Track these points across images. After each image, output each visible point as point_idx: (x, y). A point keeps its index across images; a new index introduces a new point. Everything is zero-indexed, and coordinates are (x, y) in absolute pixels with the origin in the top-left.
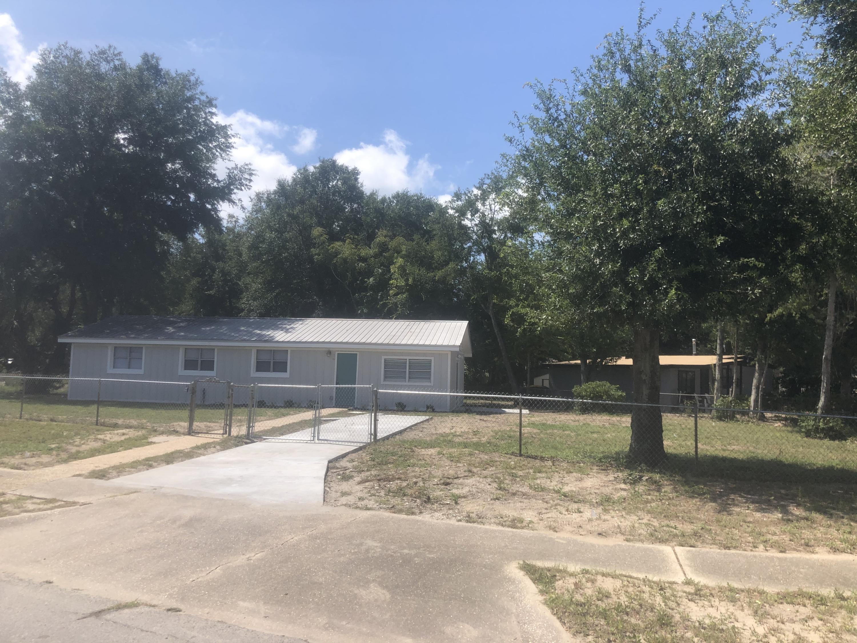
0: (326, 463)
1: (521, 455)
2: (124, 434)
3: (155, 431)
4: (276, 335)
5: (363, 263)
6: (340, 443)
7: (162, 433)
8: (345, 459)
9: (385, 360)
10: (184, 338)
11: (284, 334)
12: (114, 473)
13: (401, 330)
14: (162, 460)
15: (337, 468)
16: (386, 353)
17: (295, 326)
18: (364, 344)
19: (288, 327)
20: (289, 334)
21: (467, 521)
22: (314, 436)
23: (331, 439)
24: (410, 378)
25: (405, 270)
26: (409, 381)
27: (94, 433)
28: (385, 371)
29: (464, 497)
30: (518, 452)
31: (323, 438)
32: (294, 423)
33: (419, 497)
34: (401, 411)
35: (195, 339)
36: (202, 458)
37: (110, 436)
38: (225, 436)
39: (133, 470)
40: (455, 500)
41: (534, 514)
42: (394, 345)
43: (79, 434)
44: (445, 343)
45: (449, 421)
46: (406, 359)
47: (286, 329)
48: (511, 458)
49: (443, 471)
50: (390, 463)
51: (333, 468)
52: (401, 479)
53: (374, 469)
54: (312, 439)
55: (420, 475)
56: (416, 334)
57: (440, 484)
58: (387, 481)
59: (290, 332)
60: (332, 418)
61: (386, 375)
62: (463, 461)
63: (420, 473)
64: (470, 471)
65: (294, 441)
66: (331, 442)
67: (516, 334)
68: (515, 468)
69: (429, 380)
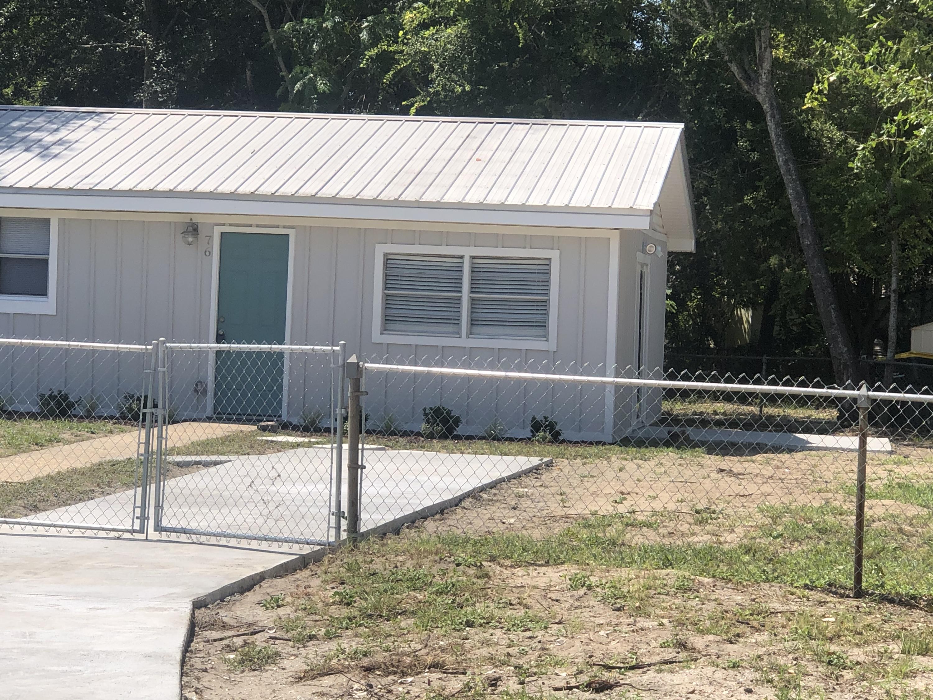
0: (185, 608)
1: (859, 594)
4: (9, 167)
6: (233, 542)
8: (252, 597)
9: (387, 259)
11: (37, 162)
13: (445, 154)
15: (225, 627)
16: (390, 235)
17: (72, 137)
18: (313, 200)
19: (50, 138)
20: (53, 164)
22: (143, 518)
23: (203, 526)
24: (473, 322)
26: (470, 333)
28: (387, 298)
30: (850, 583)
31: (174, 524)
32: (75, 471)
34: (444, 437)
42: (418, 205)
44: (600, 202)
45: (610, 474)
46: (462, 257)
47: (41, 146)
48: (826, 603)
49: (588, 644)
50: (403, 613)
51: (212, 626)
52: (442, 667)
53: (349, 632)
54: (137, 527)
55: (509, 655)
56: (496, 167)
57: (577, 687)
58: (395, 673)
59: (55, 156)
60: (204, 458)
61: (390, 311)
62: (659, 612)
63: (510, 650)
64: (682, 645)
65: (77, 533)
66: (203, 539)
67: (850, 165)
68: (839, 637)
69: (540, 331)
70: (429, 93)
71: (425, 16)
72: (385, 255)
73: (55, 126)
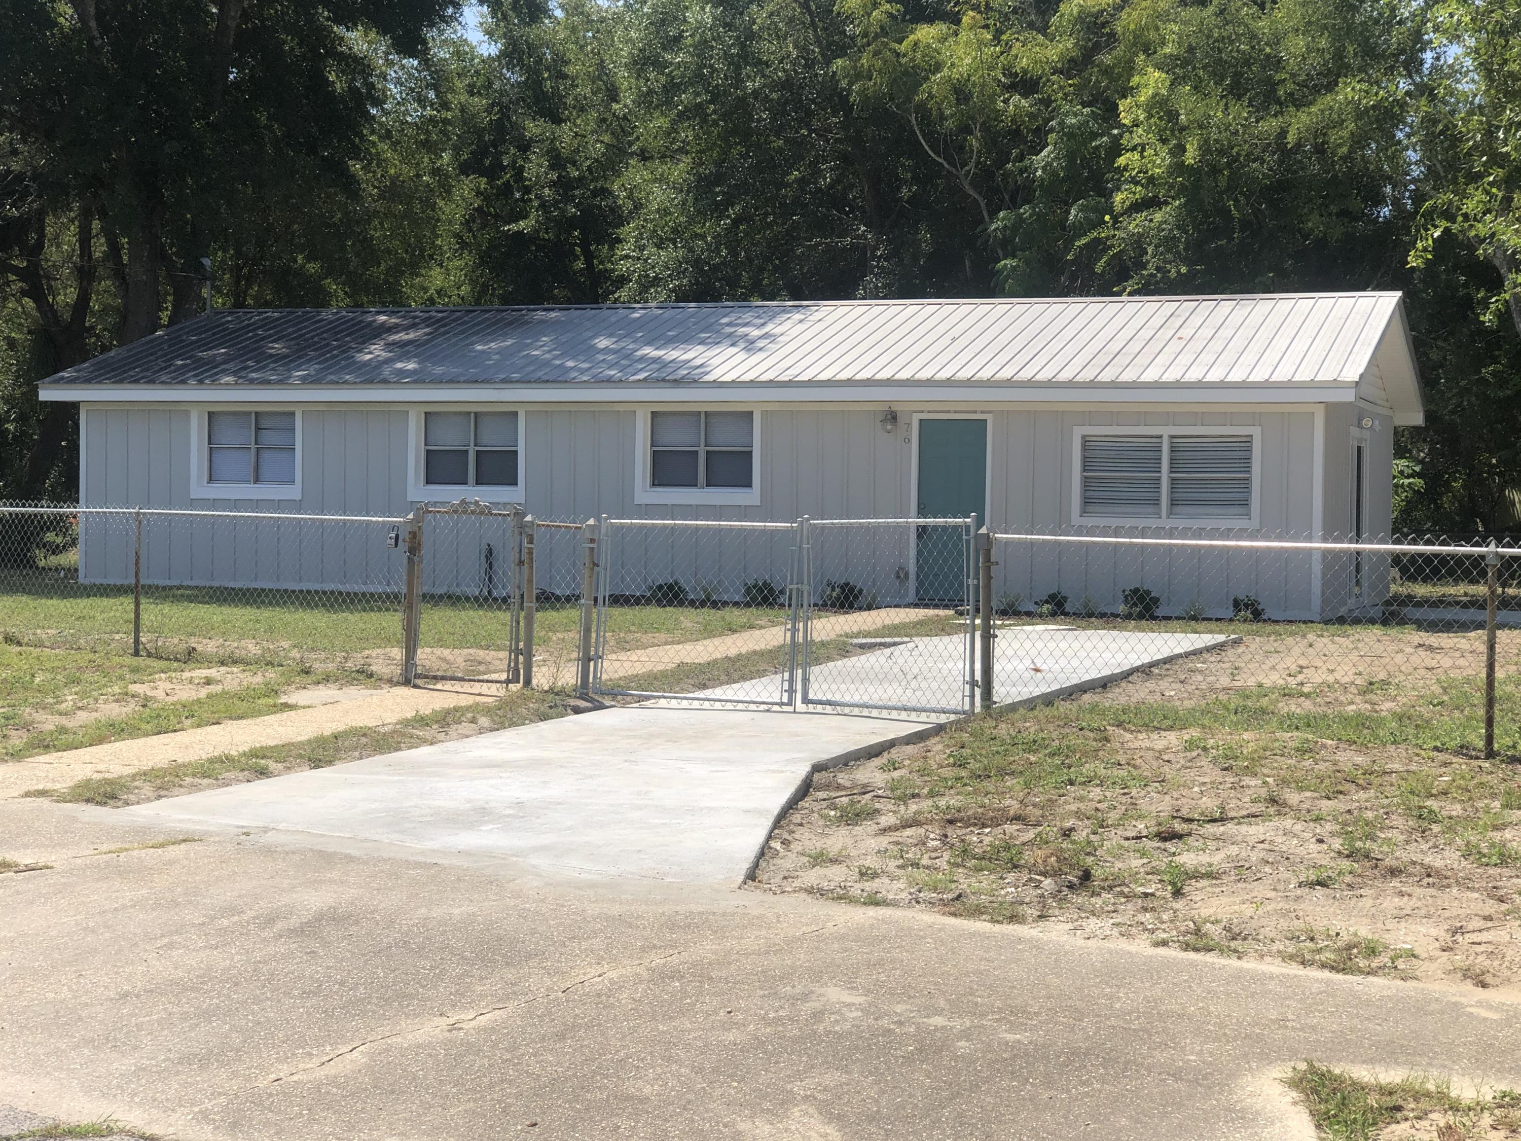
0: (803, 770)
1: (1490, 754)
2: (208, 682)
3: (307, 672)
4: (715, 361)
5: (1025, 95)
6: (875, 713)
7: (326, 679)
8: (877, 762)
9: (1085, 440)
10: (419, 379)
11: (743, 355)
12: (147, 790)
13: (1146, 334)
14: (300, 756)
15: (839, 787)
16: (1088, 417)
17: (778, 330)
18: (1009, 384)
19: (756, 333)
20: (760, 356)
21: (1187, 947)
22: (791, 691)
23: (847, 699)
24: (1173, 503)
25: (1172, 116)
26: (1170, 514)
27: (121, 678)
28: (1086, 481)
29: (1209, 875)
30: (1481, 744)
31: (820, 697)
32: (755, 652)
33: (1056, 873)
34: (1141, 617)
35: (452, 381)
36: (424, 751)
37: (168, 686)
38: (513, 687)
39: (206, 781)
40: (1173, 884)
41: (1434, 932)
42: (1114, 385)
43: (78, 682)
44: (1303, 376)
45: (1296, 651)
46: (1161, 437)
47: (748, 341)
48: (1451, 763)
49: (1177, 799)
50: (1012, 773)
51: (827, 787)
52: (1024, 820)
53: (952, 792)
54: (785, 700)
55: (1097, 809)
56: (1196, 345)
57: (1146, 837)
58: (976, 825)
59: (760, 349)
60: (888, 640)
61: (1089, 494)
62: (1265, 771)
63: (1099, 806)
64: (1273, 801)
65: (729, 706)
66: (847, 710)
67: (1482, 318)
68: (1446, 794)
69: (1241, 510)
70: (1142, 275)
71: (1137, 196)
72: (1083, 437)
73: (762, 321)
